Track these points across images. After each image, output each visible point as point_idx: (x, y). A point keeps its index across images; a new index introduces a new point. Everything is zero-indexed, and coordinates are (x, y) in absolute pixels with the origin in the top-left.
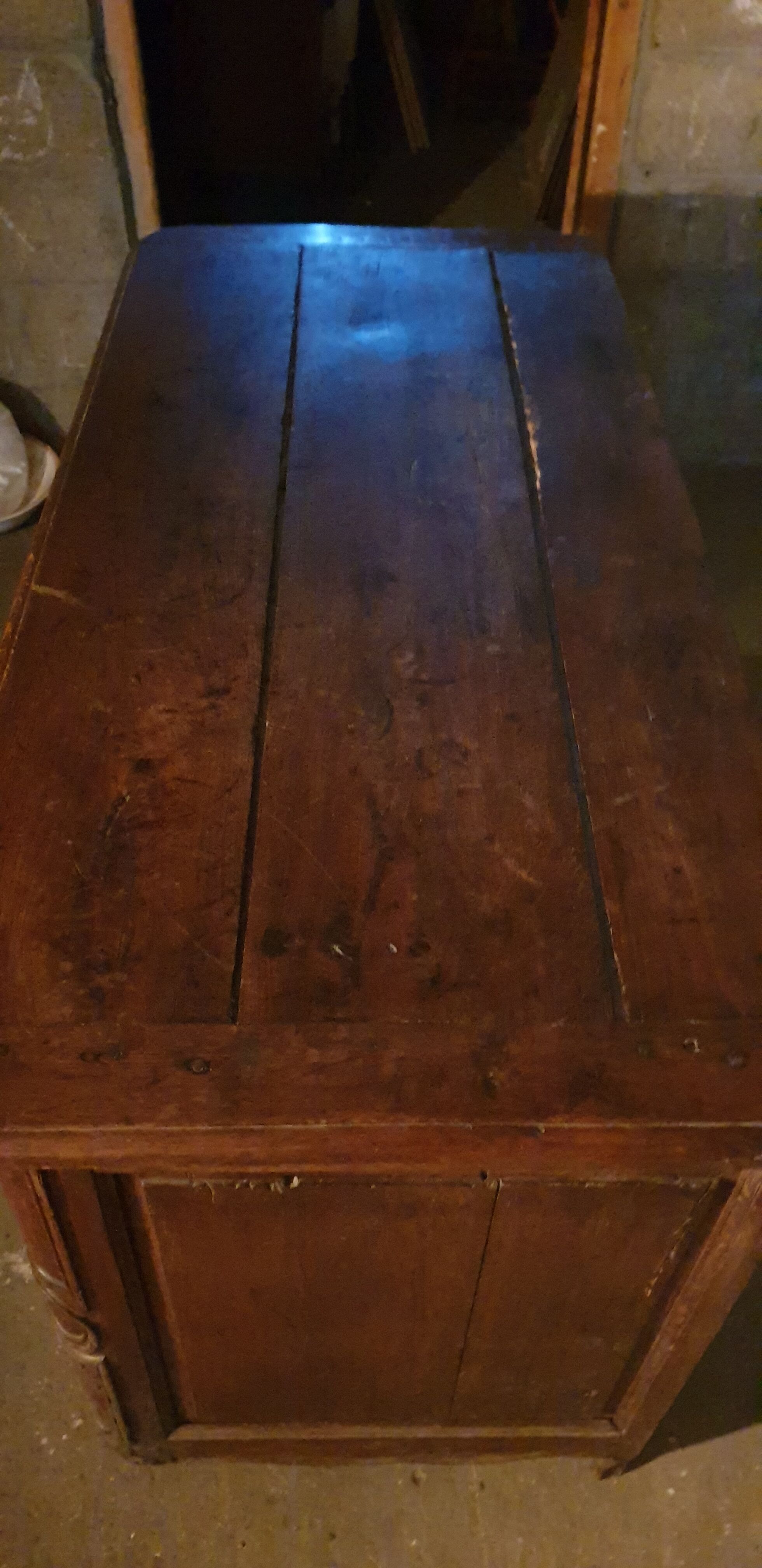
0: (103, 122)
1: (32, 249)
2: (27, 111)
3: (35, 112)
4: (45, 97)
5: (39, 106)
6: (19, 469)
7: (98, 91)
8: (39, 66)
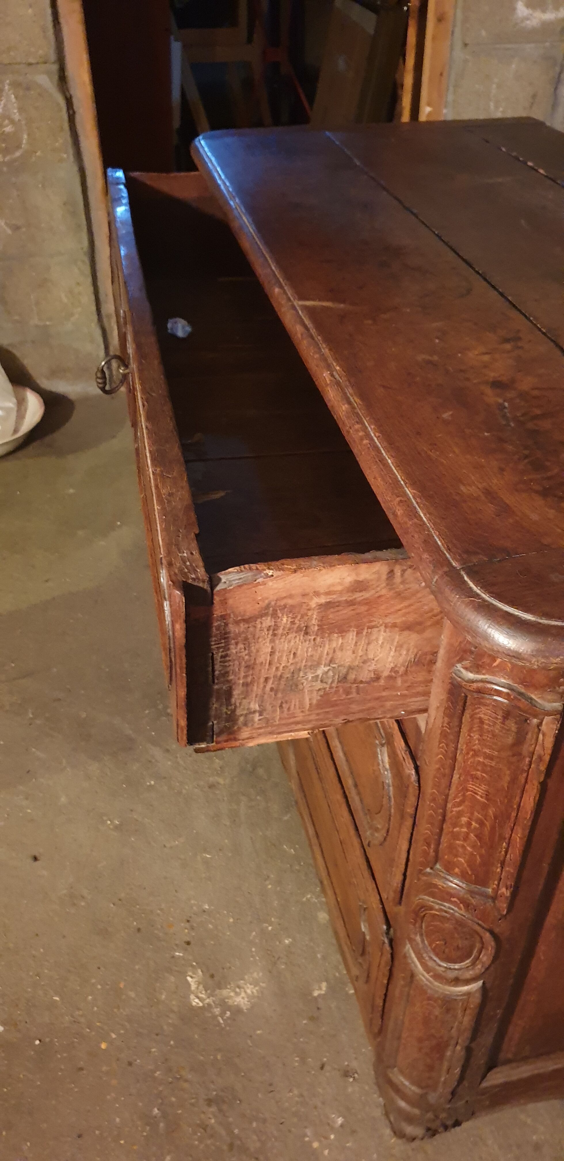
0: (66, 126)
1: (9, 232)
2: (7, 122)
3: (12, 122)
4: (21, 110)
5: (17, 117)
6: (11, 404)
7: (62, 103)
8: (15, 85)
